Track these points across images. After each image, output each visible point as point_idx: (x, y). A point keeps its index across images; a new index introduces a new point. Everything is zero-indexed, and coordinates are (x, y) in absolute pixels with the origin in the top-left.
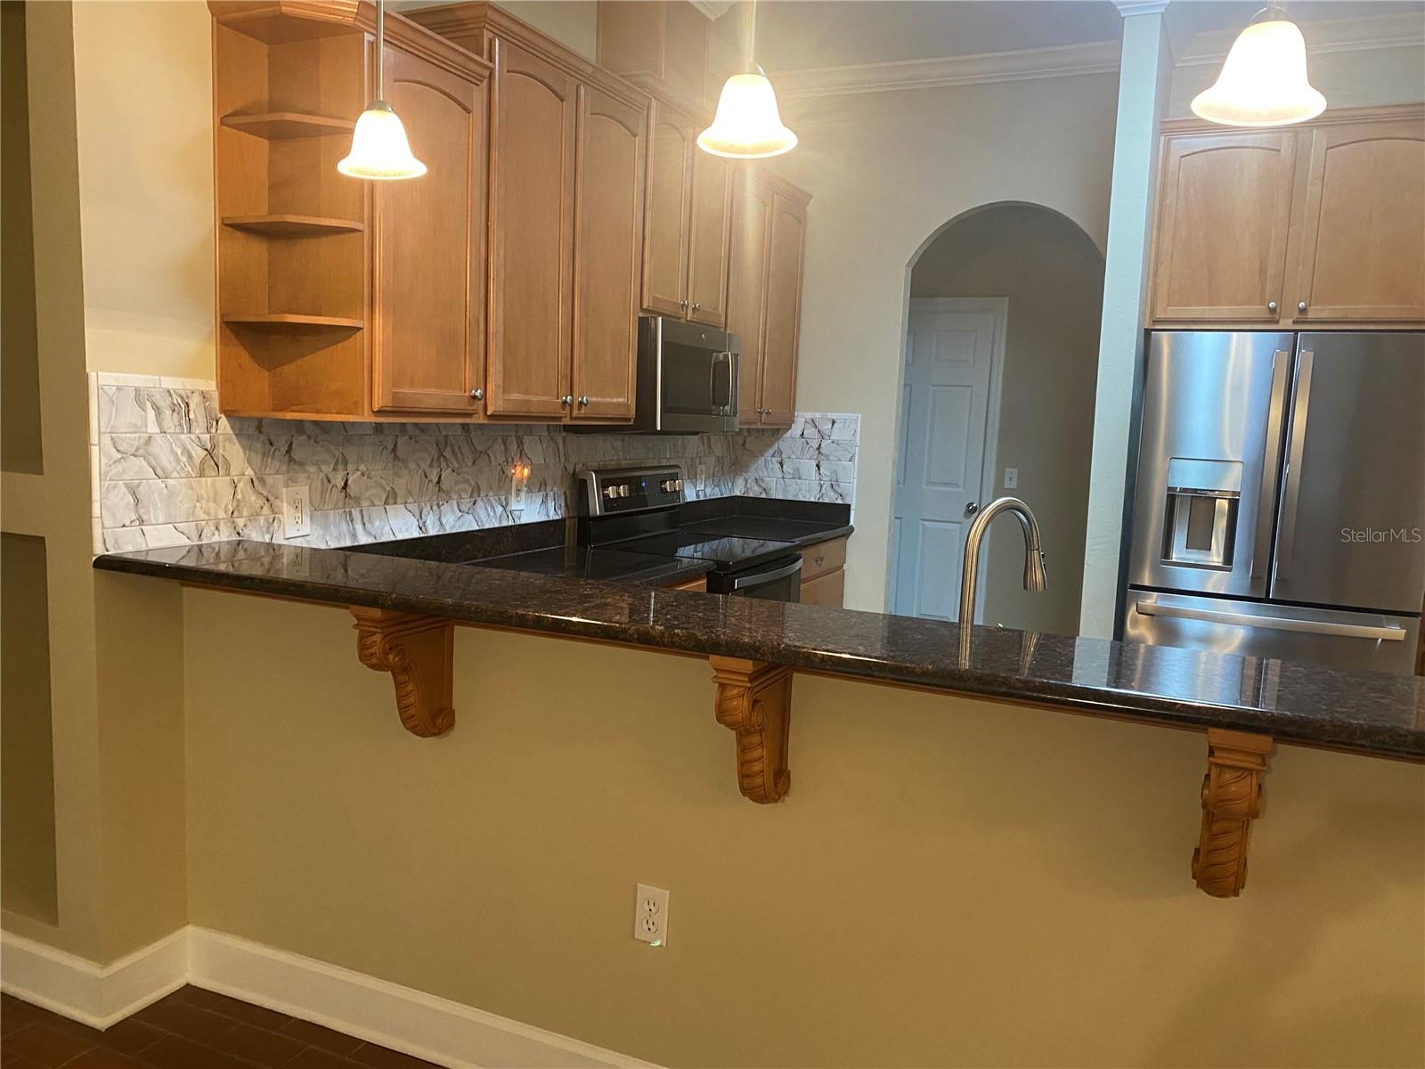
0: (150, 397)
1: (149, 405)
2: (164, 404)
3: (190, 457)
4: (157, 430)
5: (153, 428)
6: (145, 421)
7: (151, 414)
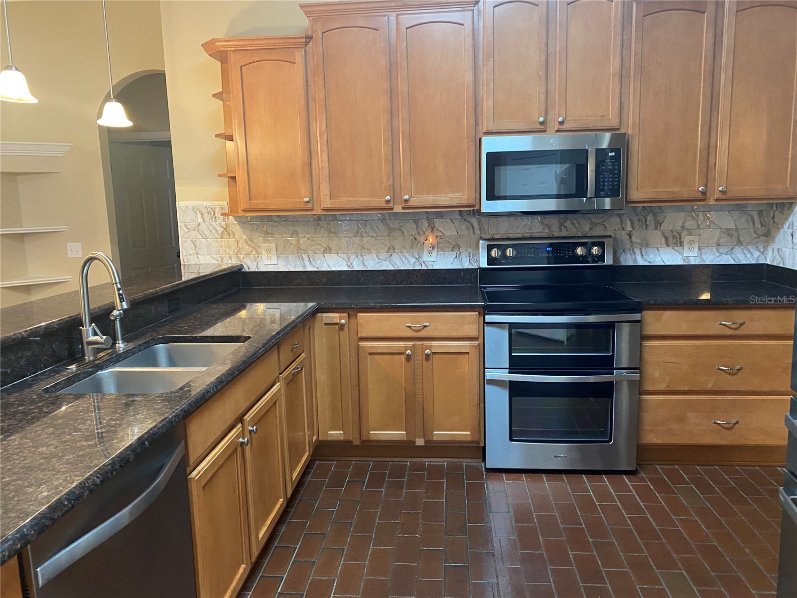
0: (199, 209)
1: (198, 212)
2: (204, 211)
3: (216, 231)
4: (202, 221)
5: (200, 220)
6: (197, 218)
7: (199, 215)
